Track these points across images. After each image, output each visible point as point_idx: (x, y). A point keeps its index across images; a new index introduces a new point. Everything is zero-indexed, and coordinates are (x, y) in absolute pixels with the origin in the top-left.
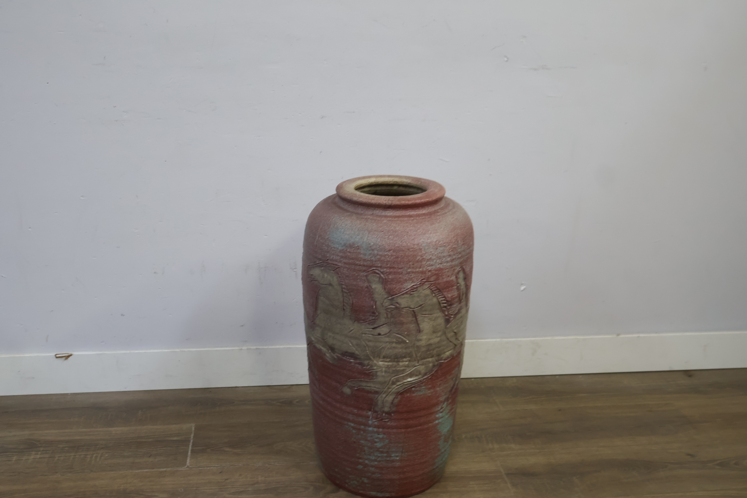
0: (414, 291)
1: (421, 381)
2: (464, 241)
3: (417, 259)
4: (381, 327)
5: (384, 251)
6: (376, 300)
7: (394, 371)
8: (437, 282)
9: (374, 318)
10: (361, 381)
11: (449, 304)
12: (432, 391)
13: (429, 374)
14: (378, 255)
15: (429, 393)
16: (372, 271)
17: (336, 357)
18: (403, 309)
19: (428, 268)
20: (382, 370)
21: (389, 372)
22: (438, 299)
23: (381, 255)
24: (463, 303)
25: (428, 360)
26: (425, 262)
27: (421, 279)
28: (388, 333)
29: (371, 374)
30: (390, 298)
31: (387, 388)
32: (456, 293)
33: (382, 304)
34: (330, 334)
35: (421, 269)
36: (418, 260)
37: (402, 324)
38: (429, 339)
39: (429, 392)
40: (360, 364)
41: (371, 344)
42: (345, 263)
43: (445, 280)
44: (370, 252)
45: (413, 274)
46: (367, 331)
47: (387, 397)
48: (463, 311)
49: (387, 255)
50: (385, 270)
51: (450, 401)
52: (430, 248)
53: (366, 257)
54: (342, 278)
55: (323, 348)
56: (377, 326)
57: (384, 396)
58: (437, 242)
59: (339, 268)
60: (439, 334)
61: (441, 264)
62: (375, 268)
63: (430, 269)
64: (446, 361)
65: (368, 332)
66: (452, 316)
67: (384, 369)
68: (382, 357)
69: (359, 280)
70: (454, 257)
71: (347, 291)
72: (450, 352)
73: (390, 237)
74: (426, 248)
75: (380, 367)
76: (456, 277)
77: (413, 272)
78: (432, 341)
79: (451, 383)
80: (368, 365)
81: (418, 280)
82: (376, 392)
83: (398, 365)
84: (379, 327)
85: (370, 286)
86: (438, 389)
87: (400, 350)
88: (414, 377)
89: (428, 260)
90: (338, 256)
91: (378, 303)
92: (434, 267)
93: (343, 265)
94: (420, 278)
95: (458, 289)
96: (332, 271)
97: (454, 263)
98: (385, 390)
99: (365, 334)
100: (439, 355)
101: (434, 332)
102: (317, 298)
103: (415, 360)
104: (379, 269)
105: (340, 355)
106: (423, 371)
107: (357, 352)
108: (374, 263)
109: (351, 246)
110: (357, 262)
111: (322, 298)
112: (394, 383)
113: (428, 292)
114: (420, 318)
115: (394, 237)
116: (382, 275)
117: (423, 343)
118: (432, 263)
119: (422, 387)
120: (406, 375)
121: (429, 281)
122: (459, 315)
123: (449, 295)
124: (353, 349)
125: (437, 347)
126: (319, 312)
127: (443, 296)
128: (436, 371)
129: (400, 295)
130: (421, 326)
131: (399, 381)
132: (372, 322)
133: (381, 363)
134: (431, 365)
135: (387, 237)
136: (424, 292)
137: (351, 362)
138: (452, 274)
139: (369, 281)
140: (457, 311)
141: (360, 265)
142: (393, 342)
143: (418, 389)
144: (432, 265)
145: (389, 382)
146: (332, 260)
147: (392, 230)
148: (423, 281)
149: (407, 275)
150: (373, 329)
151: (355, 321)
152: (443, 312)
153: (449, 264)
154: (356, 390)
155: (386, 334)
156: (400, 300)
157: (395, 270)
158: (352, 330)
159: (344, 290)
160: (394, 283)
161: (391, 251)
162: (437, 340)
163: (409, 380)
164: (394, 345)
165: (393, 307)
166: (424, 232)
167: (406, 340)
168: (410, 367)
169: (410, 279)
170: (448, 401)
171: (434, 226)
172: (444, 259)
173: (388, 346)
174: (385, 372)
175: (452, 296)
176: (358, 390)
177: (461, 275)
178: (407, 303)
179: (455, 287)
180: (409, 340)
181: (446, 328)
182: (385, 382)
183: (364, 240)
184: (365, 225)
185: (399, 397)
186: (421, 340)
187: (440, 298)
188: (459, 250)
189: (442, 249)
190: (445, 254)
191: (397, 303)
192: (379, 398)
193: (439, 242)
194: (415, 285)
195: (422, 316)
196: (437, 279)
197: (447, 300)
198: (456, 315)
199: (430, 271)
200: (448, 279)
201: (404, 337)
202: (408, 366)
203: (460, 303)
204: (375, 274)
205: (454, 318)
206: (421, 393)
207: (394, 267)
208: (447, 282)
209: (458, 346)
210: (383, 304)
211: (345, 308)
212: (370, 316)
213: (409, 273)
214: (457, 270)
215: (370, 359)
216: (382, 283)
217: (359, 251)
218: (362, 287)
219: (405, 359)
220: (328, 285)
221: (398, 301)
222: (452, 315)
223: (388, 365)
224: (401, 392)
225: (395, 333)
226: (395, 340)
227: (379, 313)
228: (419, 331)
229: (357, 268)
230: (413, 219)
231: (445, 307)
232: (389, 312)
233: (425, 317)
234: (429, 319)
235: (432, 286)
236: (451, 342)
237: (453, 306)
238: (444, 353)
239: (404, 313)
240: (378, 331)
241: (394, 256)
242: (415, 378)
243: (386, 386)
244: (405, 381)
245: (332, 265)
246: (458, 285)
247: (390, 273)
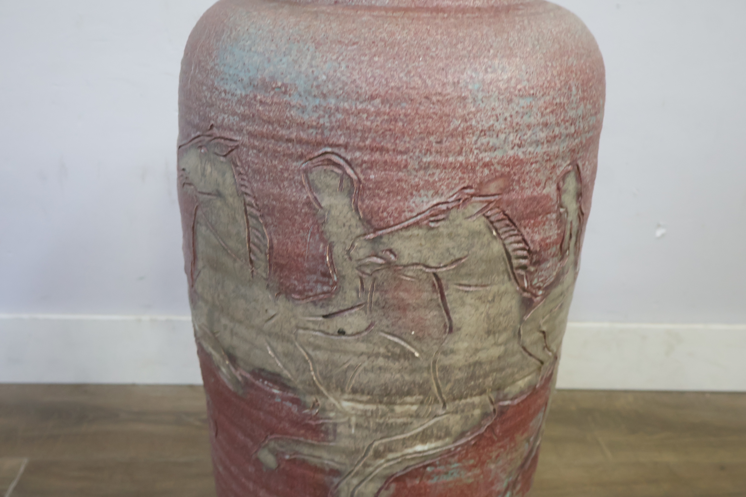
0: (437, 221)
1: (449, 451)
2: (583, 91)
3: (452, 127)
4: (346, 313)
5: (357, 99)
6: (333, 239)
7: (380, 425)
8: (505, 197)
9: (325, 288)
10: (298, 442)
11: (534, 260)
12: (477, 471)
13: (472, 433)
14: (337, 110)
15: (468, 477)
16: (322, 158)
17: (240, 378)
18: (406, 269)
19: (480, 156)
20: (349, 420)
21: (367, 428)
22: (504, 245)
23: (346, 112)
24: (569, 260)
25: (469, 400)
26: (475, 138)
27: (462, 186)
28: (367, 329)
29: (323, 428)
30: (371, 236)
31: (361, 464)
32: (553, 233)
33: (348, 252)
34: (224, 321)
35: (461, 159)
36: (456, 129)
37: (403, 307)
38: (477, 351)
39: (470, 474)
40: (296, 401)
41: (320, 355)
42: (251, 135)
43: (528, 193)
44: (317, 102)
45: (438, 171)
46: (309, 321)
47: (363, 484)
48: (568, 278)
49: (366, 111)
50: (358, 154)
51: (519, 487)
52: (491, 96)
53: (306, 117)
54: (245, 177)
55: (213, 353)
56: (335, 310)
57: (355, 481)
58: (513, 81)
59: (237, 147)
60: (502, 338)
61: (520, 146)
62: (329, 150)
63: (487, 159)
64: (516, 402)
65: (311, 325)
66: (540, 292)
67: (354, 420)
68: (348, 389)
69: (286, 183)
70: (557, 131)
71: (258, 214)
72: (527, 379)
73: (376, 59)
74: (480, 95)
75: (345, 414)
76: (559, 189)
77: (437, 166)
78: (482, 356)
79: (525, 448)
80: (314, 406)
81: (453, 189)
82: (335, 473)
83: (392, 411)
84: (342, 314)
85: (315, 198)
86: (492, 466)
87: (398, 376)
88: (431, 442)
89: (483, 132)
90: (234, 114)
91: (338, 250)
92: (498, 154)
93: (246, 139)
94: (456, 185)
95: (561, 220)
96: (222, 159)
97: (554, 148)
98: (357, 469)
99: (306, 329)
100: (499, 389)
101: (489, 333)
102: (194, 230)
103: (436, 401)
104: (342, 152)
105: (248, 376)
106: (456, 429)
107: (286, 373)
108: (327, 133)
109: (265, 86)
110: (283, 132)
111: (202, 230)
112: (378, 455)
113: (479, 224)
114: (451, 294)
115: (386, 61)
116: (349, 171)
117: (458, 359)
118: (493, 141)
119: (450, 464)
120: (412, 436)
121: (484, 193)
122: (557, 291)
123: (537, 237)
124: (278, 365)
125: (496, 370)
126: (200, 264)
127: (520, 238)
128: (488, 427)
129: (397, 231)
130: (455, 317)
131: (391, 451)
132: (321, 300)
133: (346, 405)
134: (477, 412)
135: (367, 58)
136: (465, 223)
137: (273, 396)
138: (549, 178)
139: (312, 187)
140: (552, 280)
141: (289, 140)
142: (377, 355)
143: (441, 468)
144: (494, 149)
145: (368, 450)
146: (221, 127)
147: (382, 40)
148: (468, 194)
149: (422, 172)
150: (325, 317)
151: (279, 294)
152: (517, 279)
153: (540, 150)
154: (289, 461)
155: (358, 333)
156: (397, 244)
157: (387, 157)
158: (273, 317)
159: (248, 208)
160: (381, 193)
161: (378, 101)
162: (496, 352)
163: (419, 448)
164: (381, 362)
165: (380, 261)
166: (474, 51)
167: (412, 350)
168: (423, 417)
169: (429, 185)
170: (514, 487)
171: (505, 36)
172: (529, 133)
173: (366, 364)
174: (358, 426)
175: (543, 240)
176: (292, 461)
177: (571, 184)
178: (420, 251)
179: (554, 216)
180: (421, 352)
181: (522, 321)
182: (357, 451)
183: (300, 66)
184: (309, 27)
185: (393, 486)
186: (452, 352)
187: (511, 243)
188: (572, 113)
189: (523, 102)
190: (532, 120)
191: (391, 251)
192: (343, 485)
193: (519, 82)
194: (443, 203)
195: (458, 291)
196: (506, 190)
197: (529, 251)
198: (548, 289)
199: (486, 165)
200: (538, 192)
201: (409, 343)
202: (417, 416)
203: (562, 259)
204: (331, 167)
205: (544, 296)
206: (449, 479)
207: (382, 147)
208: (533, 199)
209: (547, 364)
210: (352, 252)
211: (253, 258)
212: (317, 282)
213: (426, 167)
214: (561, 169)
215: (319, 392)
216: (350, 194)
217: (287, 98)
218: (295, 203)
219: (408, 399)
220: (215, 195)
221: (392, 247)
222: (539, 288)
223: (365, 411)
224: (398, 475)
225: (383, 331)
226: (382, 350)
227: (342, 277)
228: (451, 329)
229: (282, 147)
230: (446, 15)
231: (524, 267)
232: (368, 274)
233: (466, 292)
234: (480, 298)
235: (491, 209)
236: (530, 355)
237: (543, 266)
238: (514, 382)
239: (409, 279)
240: (338, 323)
241: (385, 114)
242: (433, 445)
243: (359, 462)
244: (410, 450)
245: (222, 141)
246: (562, 210)
247: (372, 165)
